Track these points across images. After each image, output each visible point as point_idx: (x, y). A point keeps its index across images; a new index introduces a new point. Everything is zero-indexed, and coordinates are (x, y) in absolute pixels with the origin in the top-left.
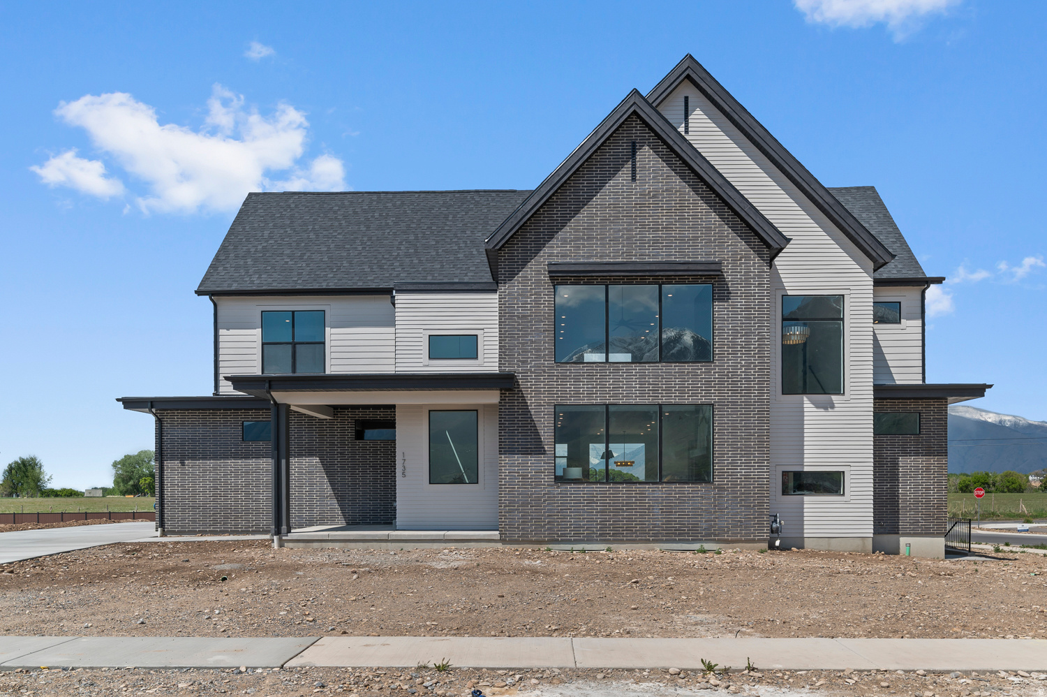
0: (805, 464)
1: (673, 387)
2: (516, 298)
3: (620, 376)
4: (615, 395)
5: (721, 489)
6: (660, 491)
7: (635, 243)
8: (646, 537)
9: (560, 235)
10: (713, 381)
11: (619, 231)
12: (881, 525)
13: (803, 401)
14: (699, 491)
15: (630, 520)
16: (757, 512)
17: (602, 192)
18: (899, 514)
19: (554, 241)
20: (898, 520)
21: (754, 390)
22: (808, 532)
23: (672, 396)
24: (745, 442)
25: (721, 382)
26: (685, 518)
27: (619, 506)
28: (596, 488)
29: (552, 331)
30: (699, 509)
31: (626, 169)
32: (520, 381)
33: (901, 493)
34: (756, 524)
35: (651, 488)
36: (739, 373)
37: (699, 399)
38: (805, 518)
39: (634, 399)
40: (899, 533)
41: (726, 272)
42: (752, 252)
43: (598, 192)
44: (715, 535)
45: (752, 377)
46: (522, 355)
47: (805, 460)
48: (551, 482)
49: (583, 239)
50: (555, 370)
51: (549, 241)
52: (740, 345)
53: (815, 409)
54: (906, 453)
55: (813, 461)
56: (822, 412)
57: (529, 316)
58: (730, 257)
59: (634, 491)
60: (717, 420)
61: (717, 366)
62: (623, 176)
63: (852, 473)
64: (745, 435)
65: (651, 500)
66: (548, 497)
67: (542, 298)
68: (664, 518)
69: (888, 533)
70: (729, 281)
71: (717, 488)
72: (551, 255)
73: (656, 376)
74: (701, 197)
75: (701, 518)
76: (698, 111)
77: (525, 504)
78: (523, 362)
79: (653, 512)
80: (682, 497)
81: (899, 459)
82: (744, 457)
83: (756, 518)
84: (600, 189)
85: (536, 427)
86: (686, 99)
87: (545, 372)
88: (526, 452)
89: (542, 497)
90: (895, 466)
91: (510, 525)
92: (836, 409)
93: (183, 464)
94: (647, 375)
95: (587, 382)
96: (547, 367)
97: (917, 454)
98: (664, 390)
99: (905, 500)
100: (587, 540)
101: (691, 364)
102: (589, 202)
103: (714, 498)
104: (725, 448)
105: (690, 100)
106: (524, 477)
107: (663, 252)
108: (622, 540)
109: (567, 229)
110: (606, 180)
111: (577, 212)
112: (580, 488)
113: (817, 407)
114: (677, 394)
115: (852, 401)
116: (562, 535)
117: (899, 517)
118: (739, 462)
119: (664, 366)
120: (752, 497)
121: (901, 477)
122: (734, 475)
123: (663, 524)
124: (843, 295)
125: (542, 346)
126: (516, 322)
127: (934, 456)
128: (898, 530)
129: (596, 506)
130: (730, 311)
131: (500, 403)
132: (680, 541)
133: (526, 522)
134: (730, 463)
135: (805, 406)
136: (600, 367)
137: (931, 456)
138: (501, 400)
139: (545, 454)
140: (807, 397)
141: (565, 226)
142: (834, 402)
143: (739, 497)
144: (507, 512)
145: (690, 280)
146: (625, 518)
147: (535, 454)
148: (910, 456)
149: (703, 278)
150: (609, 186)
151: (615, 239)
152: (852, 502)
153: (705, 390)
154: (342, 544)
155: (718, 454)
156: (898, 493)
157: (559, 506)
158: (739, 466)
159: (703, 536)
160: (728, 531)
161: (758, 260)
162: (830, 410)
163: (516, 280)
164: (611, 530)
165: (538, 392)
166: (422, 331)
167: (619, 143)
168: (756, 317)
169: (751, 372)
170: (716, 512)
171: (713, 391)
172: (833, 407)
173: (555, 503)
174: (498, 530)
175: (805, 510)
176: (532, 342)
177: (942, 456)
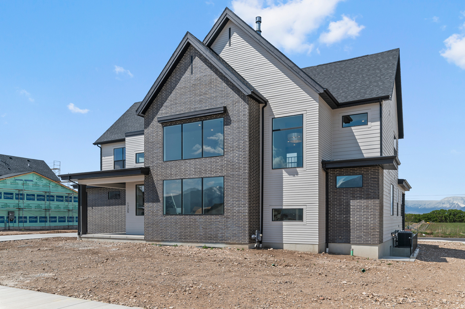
0: (284, 205)
1: (207, 169)
2: (150, 135)
3: (187, 165)
4: (185, 175)
5: (227, 218)
6: (202, 218)
7: (192, 103)
8: (197, 240)
9: (165, 104)
10: (224, 165)
11: (187, 98)
12: (339, 238)
13: (283, 172)
14: (218, 218)
15: (191, 232)
16: (243, 229)
17: (180, 82)
18: (350, 232)
19: (163, 107)
20: (350, 235)
21: (241, 168)
22: (285, 240)
23: (207, 173)
24: (238, 194)
25: (227, 165)
26: (212, 232)
27: (186, 226)
28: (178, 217)
29: (162, 147)
30: (218, 227)
31: (189, 70)
32: (151, 170)
33: (352, 221)
34: (242, 235)
35: (198, 217)
36: (235, 160)
37: (218, 174)
38: (284, 233)
39: (192, 176)
40: (350, 243)
41: (229, 111)
42: (241, 99)
43: (178, 82)
44: (225, 240)
45: (241, 162)
46: (152, 159)
47: (284, 203)
48: (162, 214)
49: (173, 104)
50: (164, 165)
51: (161, 108)
52: (235, 146)
53: (288, 176)
54: (354, 198)
55: (288, 203)
56: (292, 177)
57: (154, 142)
58: (231, 103)
59: (192, 218)
60: (225, 184)
61: (226, 157)
62: (188, 73)
63: (307, 209)
64: (238, 191)
65: (198, 223)
66: (161, 221)
67: (159, 133)
68: (204, 231)
69: (344, 243)
70: (231, 115)
71: (225, 217)
72: (162, 114)
73: (201, 165)
74: (219, 76)
75: (219, 232)
76: (235, 34)
77: (153, 224)
78: (153, 162)
79: (200, 229)
80: (211, 221)
81: (350, 201)
82: (237, 202)
83: (242, 232)
84: (179, 81)
85: (157, 190)
86: (230, 29)
87: (160, 166)
88: (153, 201)
89: (159, 221)
90: (348, 205)
91: (148, 233)
92: (299, 175)
93: (92, 208)
94: (197, 164)
95: (175, 169)
96: (160, 163)
97: (361, 198)
98: (204, 171)
99: (354, 225)
100: (175, 241)
101: (214, 158)
102: (175, 87)
103: (224, 222)
104: (229, 197)
105: (231, 29)
106: (153, 212)
107: (203, 105)
108: (188, 241)
109: (167, 101)
110: (181, 76)
111: (171, 93)
112: (172, 217)
113: (289, 175)
114: (209, 172)
115: (307, 171)
116: (166, 238)
117: (350, 234)
118: (235, 204)
119: (204, 160)
120: (241, 222)
121: (352, 212)
122: (233, 211)
123: (203, 234)
124: (303, 114)
125: (159, 154)
126: (150, 145)
127: (371, 199)
128: (350, 241)
129: (178, 225)
130: (231, 130)
131: (145, 180)
132: (211, 243)
133: (153, 232)
134: (231, 205)
135: (284, 174)
136: (179, 162)
137: (369, 199)
138: (145, 179)
139: (159, 202)
140: (285, 170)
141: (167, 100)
142: (298, 172)
143: (235, 222)
144: (147, 228)
145: (214, 117)
146: (189, 231)
147: (156, 202)
148: (357, 199)
149: (220, 115)
150: (183, 79)
151: (185, 103)
152: (307, 225)
153: (220, 170)
154: (97, 239)
155: (226, 200)
156: (350, 221)
157: (165, 225)
158: (235, 206)
159: (220, 241)
160: (230, 239)
161: (243, 103)
162: (296, 176)
163: (150, 127)
164: (184, 237)
165: (157, 175)
166: (133, 152)
167: (186, 58)
168: (242, 131)
169: (240, 159)
170: (225, 229)
171: (224, 170)
172: (297, 174)
173: (163, 224)
174: (144, 235)
175: (283, 229)
176: (156, 153)
177: (376, 199)
